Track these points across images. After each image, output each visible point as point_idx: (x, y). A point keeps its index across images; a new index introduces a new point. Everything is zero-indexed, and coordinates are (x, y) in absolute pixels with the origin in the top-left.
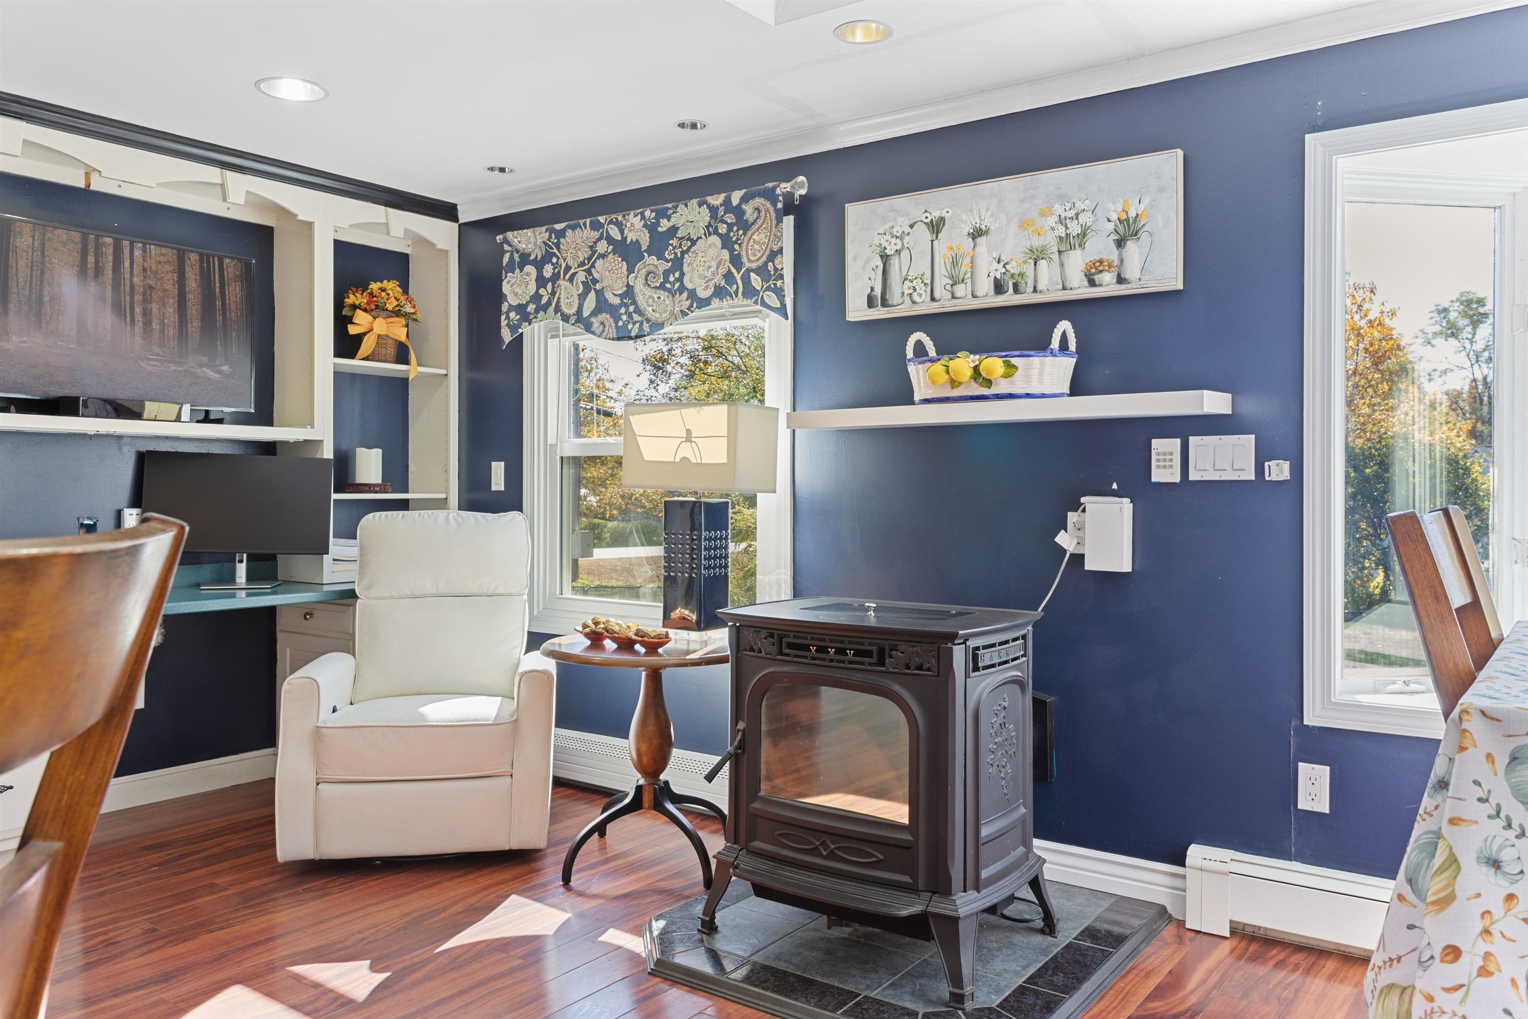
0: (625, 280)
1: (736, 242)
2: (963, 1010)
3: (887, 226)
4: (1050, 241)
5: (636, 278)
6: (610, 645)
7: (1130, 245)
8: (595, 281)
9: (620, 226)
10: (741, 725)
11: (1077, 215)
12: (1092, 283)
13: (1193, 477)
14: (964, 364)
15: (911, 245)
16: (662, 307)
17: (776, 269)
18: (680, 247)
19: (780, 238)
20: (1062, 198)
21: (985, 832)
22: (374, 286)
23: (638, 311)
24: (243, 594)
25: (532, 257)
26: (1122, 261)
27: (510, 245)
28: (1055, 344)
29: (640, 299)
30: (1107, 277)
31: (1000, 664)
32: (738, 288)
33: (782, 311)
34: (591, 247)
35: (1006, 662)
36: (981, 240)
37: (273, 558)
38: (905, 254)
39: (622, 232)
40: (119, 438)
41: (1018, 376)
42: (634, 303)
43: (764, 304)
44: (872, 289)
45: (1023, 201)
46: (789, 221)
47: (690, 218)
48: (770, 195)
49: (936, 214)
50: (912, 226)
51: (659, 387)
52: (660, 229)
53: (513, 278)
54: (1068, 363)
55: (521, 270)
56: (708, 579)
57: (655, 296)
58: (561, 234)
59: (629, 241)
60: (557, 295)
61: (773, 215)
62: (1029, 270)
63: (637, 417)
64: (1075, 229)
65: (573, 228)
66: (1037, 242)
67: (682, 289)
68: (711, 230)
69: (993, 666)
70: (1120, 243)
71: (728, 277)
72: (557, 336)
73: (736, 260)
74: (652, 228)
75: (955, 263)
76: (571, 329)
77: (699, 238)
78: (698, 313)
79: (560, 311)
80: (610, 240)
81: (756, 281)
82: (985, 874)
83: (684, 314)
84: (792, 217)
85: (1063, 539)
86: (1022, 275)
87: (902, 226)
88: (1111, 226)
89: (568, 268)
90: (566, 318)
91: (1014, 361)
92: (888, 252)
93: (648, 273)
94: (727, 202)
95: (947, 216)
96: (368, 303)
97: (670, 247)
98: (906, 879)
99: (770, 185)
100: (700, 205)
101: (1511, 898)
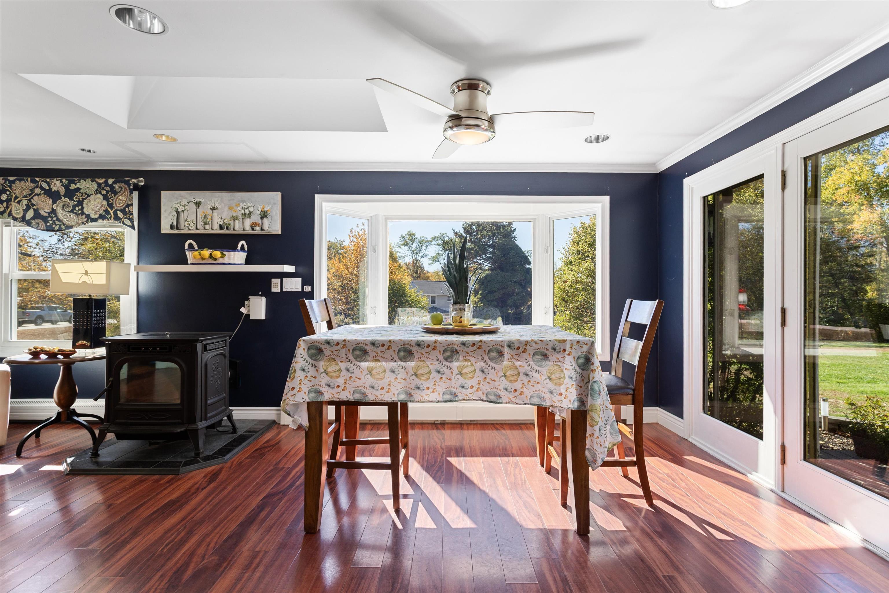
0: (51, 206)
1: (110, 198)
2: (199, 457)
3: (179, 201)
4: (239, 214)
5: (57, 206)
6: (43, 357)
7: (265, 219)
8: (33, 205)
9: (49, 184)
10: (111, 379)
11: (248, 208)
12: (253, 229)
13: (284, 290)
14: (206, 253)
15: (188, 209)
16: (72, 219)
17: (130, 211)
18: (82, 196)
19: (132, 200)
20: (243, 201)
21: (209, 402)
23: (58, 220)
26: (262, 224)
28: (239, 248)
29: (60, 216)
30: (258, 228)
31: (216, 349)
32: (111, 216)
33: (133, 227)
34: (31, 190)
35: (218, 348)
36: (215, 211)
38: (186, 212)
39: (49, 186)
41: (226, 257)
42: (56, 216)
43: (124, 223)
44: (172, 223)
45: (230, 200)
46: (136, 194)
47: (87, 186)
48: (127, 183)
49: (198, 200)
50: (188, 203)
51: (65, 243)
52: (70, 188)
54: (244, 255)
56: (95, 329)
57: (68, 215)
58: (13, 182)
59: (53, 190)
60: (10, 208)
61: (129, 191)
62: (232, 223)
63: (59, 265)
64: (247, 212)
65: (20, 180)
66: (235, 214)
67: (83, 214)
68: (98, 192)
69: (213, 349)
70: (262, 218)
71: (106, 211)
72: (10, 226)
73: (111, 206)
74: (67, 187)
75: (205, 217)
76: (17, 223)
77: (91, 194)
78: (90, 224)
79: (12, 215)
80: (42, 188)
81: (120, 214)
82: (208, 415)
83: (83, 223)
84: (137, 192)
85: (243, 310)
86: (229, 224)
87: (184, 202)
88: (259, 213)
89: (16, 197)
90: (15, 219)
91: (225, 253)
92: (179, 210)
93: (64, 205)
94: (106, 182)
95: (202, 201)
97: (76, 196)
98: (180, 421)
99: (127, 179)
100: (92, 181)
101: (306, 376)
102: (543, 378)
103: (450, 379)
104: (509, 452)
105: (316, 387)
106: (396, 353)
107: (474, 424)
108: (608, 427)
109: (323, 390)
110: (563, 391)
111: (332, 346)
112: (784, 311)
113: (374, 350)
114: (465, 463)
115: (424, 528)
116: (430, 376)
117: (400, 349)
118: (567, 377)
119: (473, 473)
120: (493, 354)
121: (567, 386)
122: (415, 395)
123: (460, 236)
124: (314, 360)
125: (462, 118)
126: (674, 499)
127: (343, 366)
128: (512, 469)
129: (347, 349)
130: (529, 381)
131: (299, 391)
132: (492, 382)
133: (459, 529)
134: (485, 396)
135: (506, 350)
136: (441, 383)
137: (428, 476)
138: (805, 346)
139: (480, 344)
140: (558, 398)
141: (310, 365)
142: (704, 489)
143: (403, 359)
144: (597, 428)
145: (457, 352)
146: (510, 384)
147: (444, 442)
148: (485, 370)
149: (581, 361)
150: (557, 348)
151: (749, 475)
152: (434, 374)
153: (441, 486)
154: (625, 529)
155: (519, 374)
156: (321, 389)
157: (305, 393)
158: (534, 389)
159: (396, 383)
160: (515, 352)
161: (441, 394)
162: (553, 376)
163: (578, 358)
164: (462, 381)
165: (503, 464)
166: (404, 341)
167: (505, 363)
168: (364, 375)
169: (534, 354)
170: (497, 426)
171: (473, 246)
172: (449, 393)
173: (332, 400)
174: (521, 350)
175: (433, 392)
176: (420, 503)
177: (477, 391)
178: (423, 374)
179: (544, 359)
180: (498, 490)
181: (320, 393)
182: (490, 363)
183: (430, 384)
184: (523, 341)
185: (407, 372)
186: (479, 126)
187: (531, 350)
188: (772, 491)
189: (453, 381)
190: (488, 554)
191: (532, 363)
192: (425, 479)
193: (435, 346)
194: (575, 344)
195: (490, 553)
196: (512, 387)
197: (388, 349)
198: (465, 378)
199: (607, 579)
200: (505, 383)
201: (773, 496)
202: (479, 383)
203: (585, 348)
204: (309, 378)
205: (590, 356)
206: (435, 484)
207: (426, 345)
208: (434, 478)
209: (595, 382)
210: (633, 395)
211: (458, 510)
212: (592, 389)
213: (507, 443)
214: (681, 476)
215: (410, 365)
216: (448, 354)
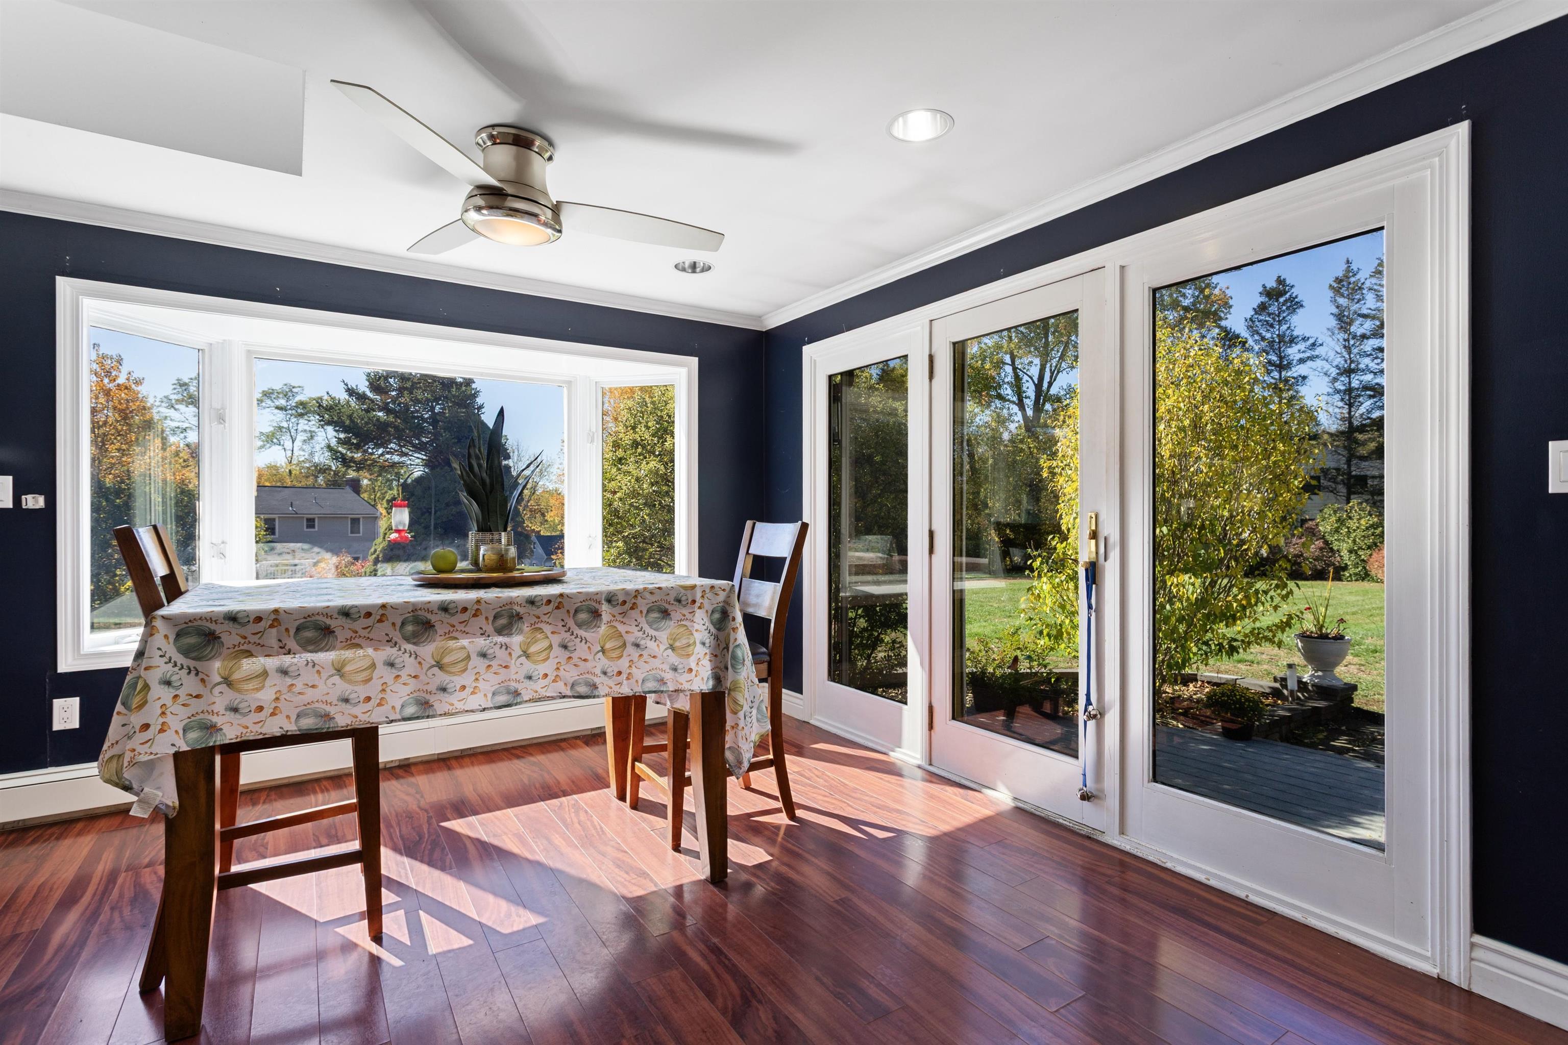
101: (176, 696)
102: (662, 647)
103: (506, 667)
104: (557, 790)
105: (201, 716)
106: (398, 628)
107: (470, 756)
108: (754, 711)
109: (218, 720)
110: (693, 666)
111: (243, 625)
112: (931, 534)
113: (347, 626)
114: (482, 824)
115: (449, 951)
116: (467, 665)
117: (405, 619)
118: (698, 642)
119: (504, 837)
120: (583, 616)
121: (699, 656)
122: (437, 705)
123: (362, 397)
124: (194, 659)
125: (507, 195)
126: (817, 804)
127: (272, 663)
128: (573, 815)
129: (283, 628)
130: (641, 655)
131: (162, 731)
132: (581, 663)
133: (518, 931)
134: (569, 688)
135: (605, 608)
136: (489, 676)
137: (417, 864)
138: (954, 578)
139: (559, 600)
140: (687, 676)
141: (185, 671)
142: (847, 783)
143: (414, 638)
144: (741, 714)
145: (519, 617)
146: (611, 663)
147: (422, 797)
148: (569, 644)
149: (717, 616)
150: (684, 598)
151: (891, 754)
152: (476, 661)
153: (451, 874)
154: (770, 858)
155: (624, 645)
156: (215, 719)
157: (177, 732)
158: (648, 667)
159: (398, 687)
160: (619, 609)
161: (490, 695)
162: (677, 644)
163: (713, 612)
164: (528, 666)
165: (554, 811)
166: (414, 604)
167: (603, 628)
168: (324, 678)
169: (648, 612)
170: (517, 752)
171: (391, 418)
172: (504, 691)
173: (244, 738)
174: (628, 605)
175: (473, 693)
176: (421, 912)
177: (554, 681)
178: (454, 663)
179: (663, 618)
180: (562, 854)
181: (212, 728)
182: (578, 631)
183: (467, 679)
184: (631, 590)
185: (420, 663)
186: (535, 215)
187: (643, 605)
188: (919, 767)
189: (513, 669)
190: (585, 954)
191: (646, 627)
192: (412, 871)
193: (478, 610)
194: (708, 591)
195: (587, 950)
196: (613, 668)
197: (380, 621)
198: (535, 662)
199: (772, 929)
200: (602, 662)
201: (919, 773)
202: (558, 668)
203: (722, 596)
204: (183, 698)
205: (727, 607)
206: (436, 873)
207: (459, 609)
208: (431, 863)
209: (738, 646)
210: (770, 664)
211: (503, 905)
212: (734, 657)
213: (546, 775)
214: (816, 772)
215: (427, 650)
216: (503, 621)
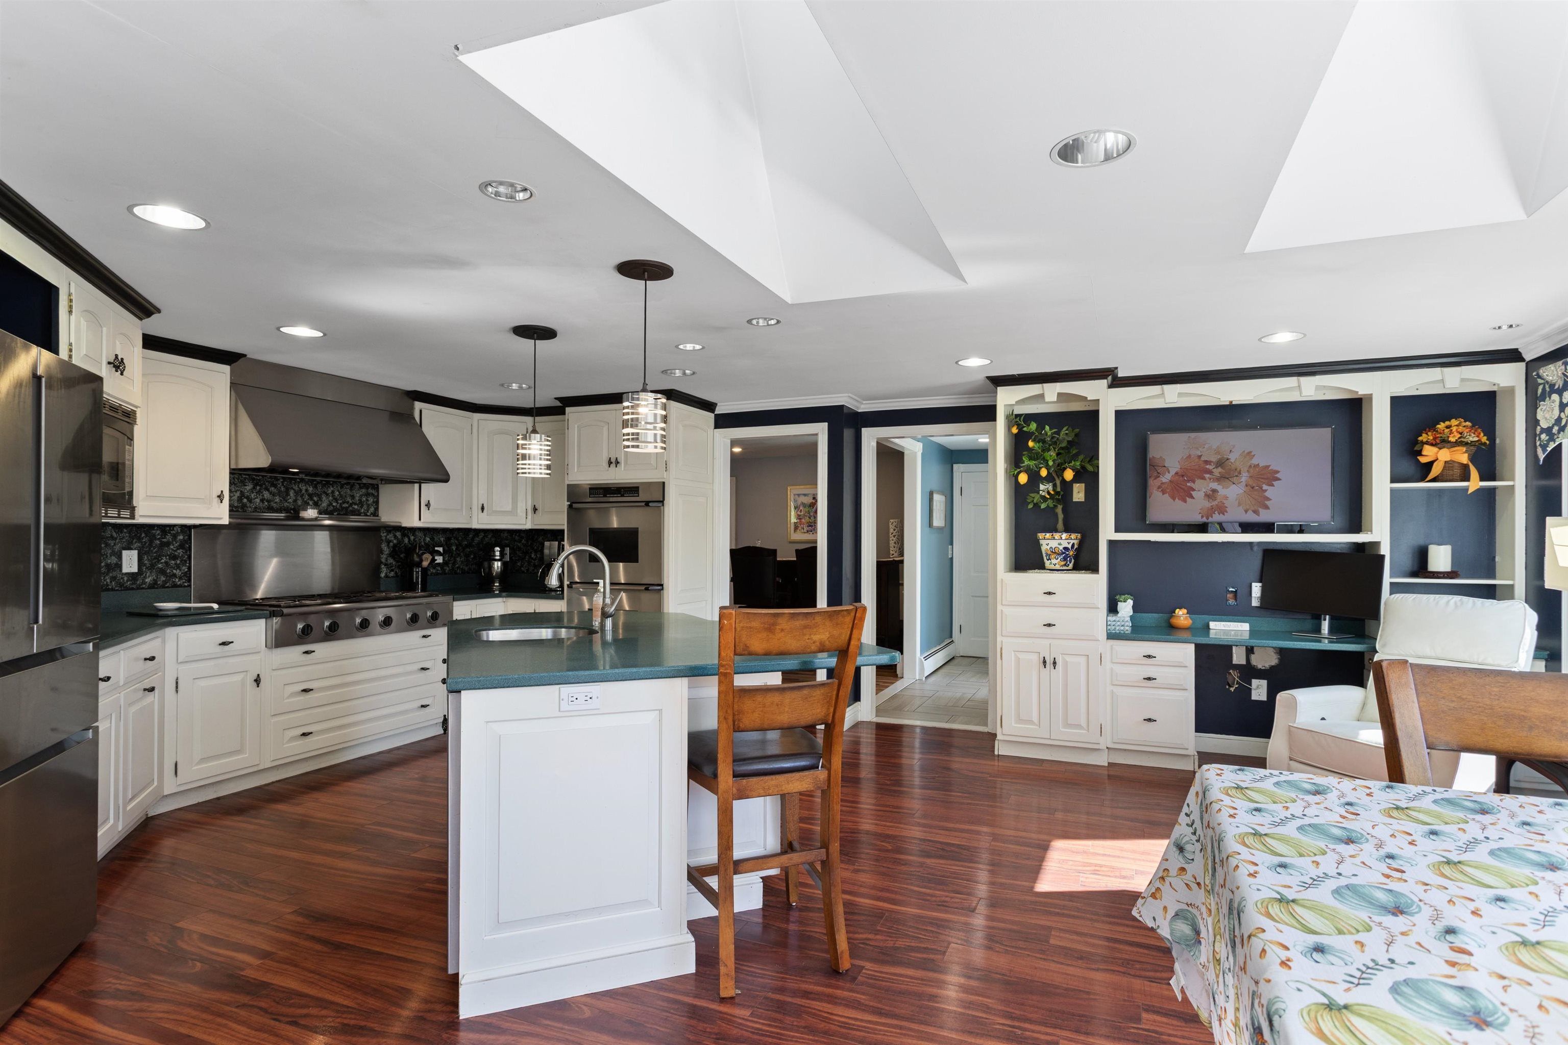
22: (1441, 426)
24: (1326, 641)
25: (1556, 387)
27: (1543, 379)
37: (1363, 620)
40: (1251, 544)
53: (1544, 405)
55: (1550, 398)
96: (1435, 438)
